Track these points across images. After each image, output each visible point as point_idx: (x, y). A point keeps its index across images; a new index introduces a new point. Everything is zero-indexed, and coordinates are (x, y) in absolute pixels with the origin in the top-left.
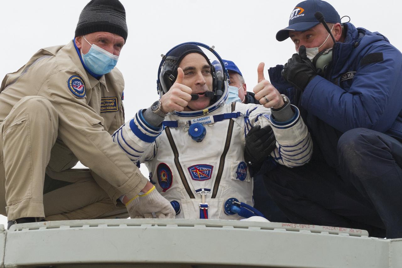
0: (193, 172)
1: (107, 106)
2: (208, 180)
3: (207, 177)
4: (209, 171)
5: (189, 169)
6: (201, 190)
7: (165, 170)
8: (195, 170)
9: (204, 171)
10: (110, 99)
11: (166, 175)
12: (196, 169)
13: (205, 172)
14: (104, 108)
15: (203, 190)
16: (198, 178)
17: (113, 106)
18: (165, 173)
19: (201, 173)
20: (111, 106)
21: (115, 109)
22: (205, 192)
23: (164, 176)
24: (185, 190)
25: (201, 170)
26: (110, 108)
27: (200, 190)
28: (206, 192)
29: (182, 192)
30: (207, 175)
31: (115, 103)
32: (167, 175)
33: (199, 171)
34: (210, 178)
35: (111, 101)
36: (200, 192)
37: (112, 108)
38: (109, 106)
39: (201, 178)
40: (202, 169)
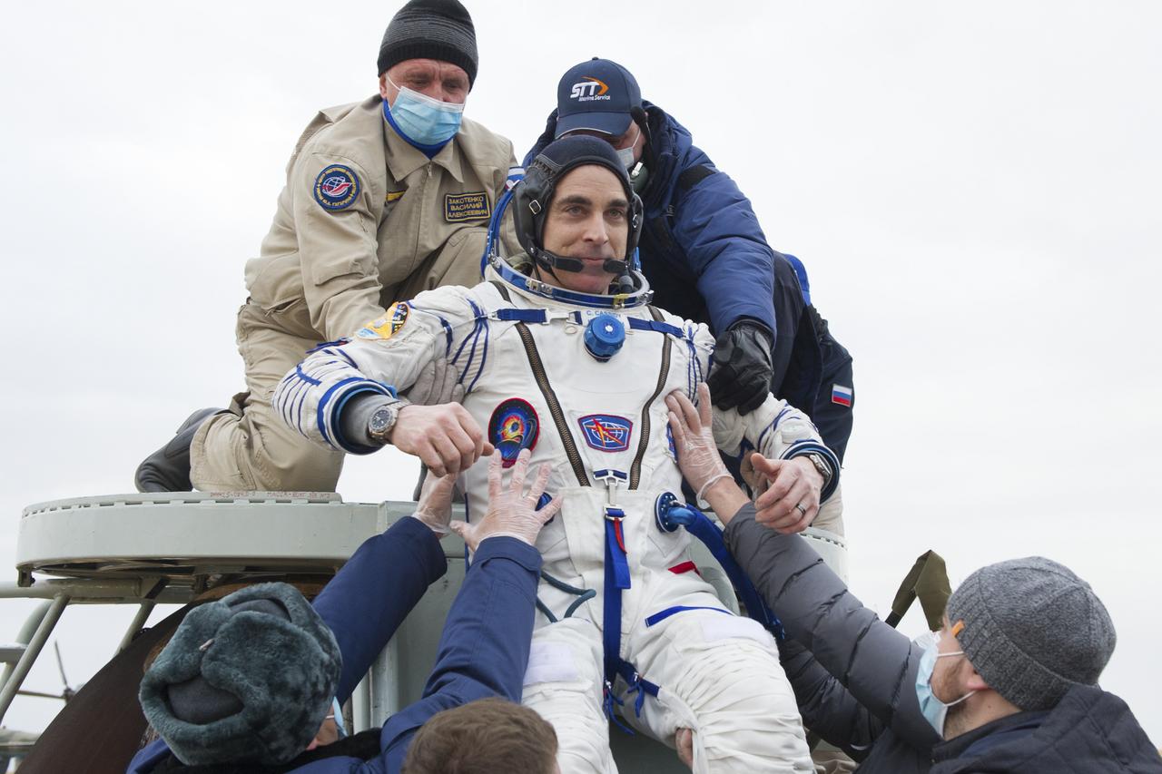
0: (589, 430)
1: (467, 210)
2: (621, 453)
3: (619, 445)
4: (625, 432)
5: (581, 420)
6: (607, 474)
7: (519, 416)
8: (594, 426)
9: (614, 430)
10: (473, 197)
11: (520, 427)
12: (597, 423)
13: (617, 432)
14: (461, 214)
15: (611, 474)
16: (601, 443)
17: (480, 209)
18: (519, 422)
19: (607, 434)
20: (476, 209)
21: (484, 215)
22: (615, 479)
23: (514, 428)
24: (569, 465)
25: (606, 427)
26: (472, 212)
27: (604, 473)
28: (617, 479)
29: (560, 470)
30: (621, 440)
31: (484, 203)
32: (523, 426)
33: (604, 430)
34: (627, 448)
35: (475, 199)
36: (605, 478)
37: (478, 212)
38: (471, 209)
39: (607, 445)
40: (609, 426)
